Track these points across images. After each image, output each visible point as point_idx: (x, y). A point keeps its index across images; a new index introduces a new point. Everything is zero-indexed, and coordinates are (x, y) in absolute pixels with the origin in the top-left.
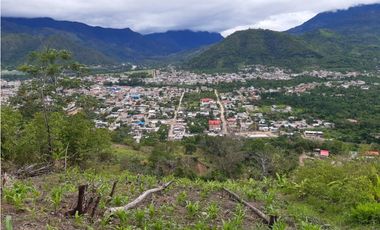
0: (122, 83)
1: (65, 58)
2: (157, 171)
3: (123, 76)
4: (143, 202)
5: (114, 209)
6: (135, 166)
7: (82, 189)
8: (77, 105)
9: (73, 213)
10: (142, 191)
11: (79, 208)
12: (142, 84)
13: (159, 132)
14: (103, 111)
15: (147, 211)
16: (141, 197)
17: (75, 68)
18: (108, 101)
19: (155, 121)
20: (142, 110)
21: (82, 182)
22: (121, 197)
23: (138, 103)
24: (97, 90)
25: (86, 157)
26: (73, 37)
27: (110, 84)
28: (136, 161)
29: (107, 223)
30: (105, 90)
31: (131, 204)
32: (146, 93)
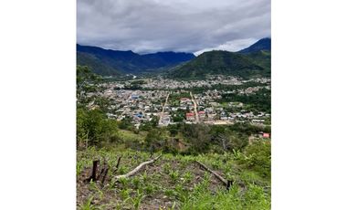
0: (126, 88)
1: (86, 71)
2: (150, 148)
3: (127, 83)
4: (140, 171)
5: (119, 177)
6: (135, 145)
7: (95, 163)
8: (95, 104)
9: (89, 180)
10: (139, 163)
11: (94, 177)
12: (140, 89)
13: (152, 121)
14: (113, 107)
15: (142, 178)
16: (138, 168)
17: (93, 78)
18: (117, 100)
19: (149, 114)
20: (140, 106)
21: (98, 157)
22: (124, 168)
23: (138, 102)
24: (109, 93)
25: (100, 140)
26: (93, 57)
27: (118, 89)
28: (136, 141)
29: (113, 187)
30: (115, 93)
31: (131, 173)
32: (142, 95)
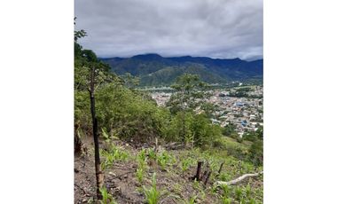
0: (231, 95)
1: (196, 79)
2: (254, 160)
3: (233, 91)
4: (242, 182)
5: (221, 183)
6: (238, 154)
7: (200, 164)
8: (201, 109)
9: (194, 179)
10: (242, 174)
11: (197, 176)
12: (246, 96)
13: (258, 131)
14: (218, 113)
15: (244, 189)
16: (240, 178)
17: (201, 85)
18: (222, 107)
19: (254, 123)
20: (245, 114)
21: (202, 159)
22: (226, 175)
23: (242, 109)
24: (214, 99)
25: (205, 143)
26: (202, 66)
27: (224, 96)
28: (239, 150)
29: (215, 191)
30: (220, 100)
31: (233, 181)
32: (249, 103)
